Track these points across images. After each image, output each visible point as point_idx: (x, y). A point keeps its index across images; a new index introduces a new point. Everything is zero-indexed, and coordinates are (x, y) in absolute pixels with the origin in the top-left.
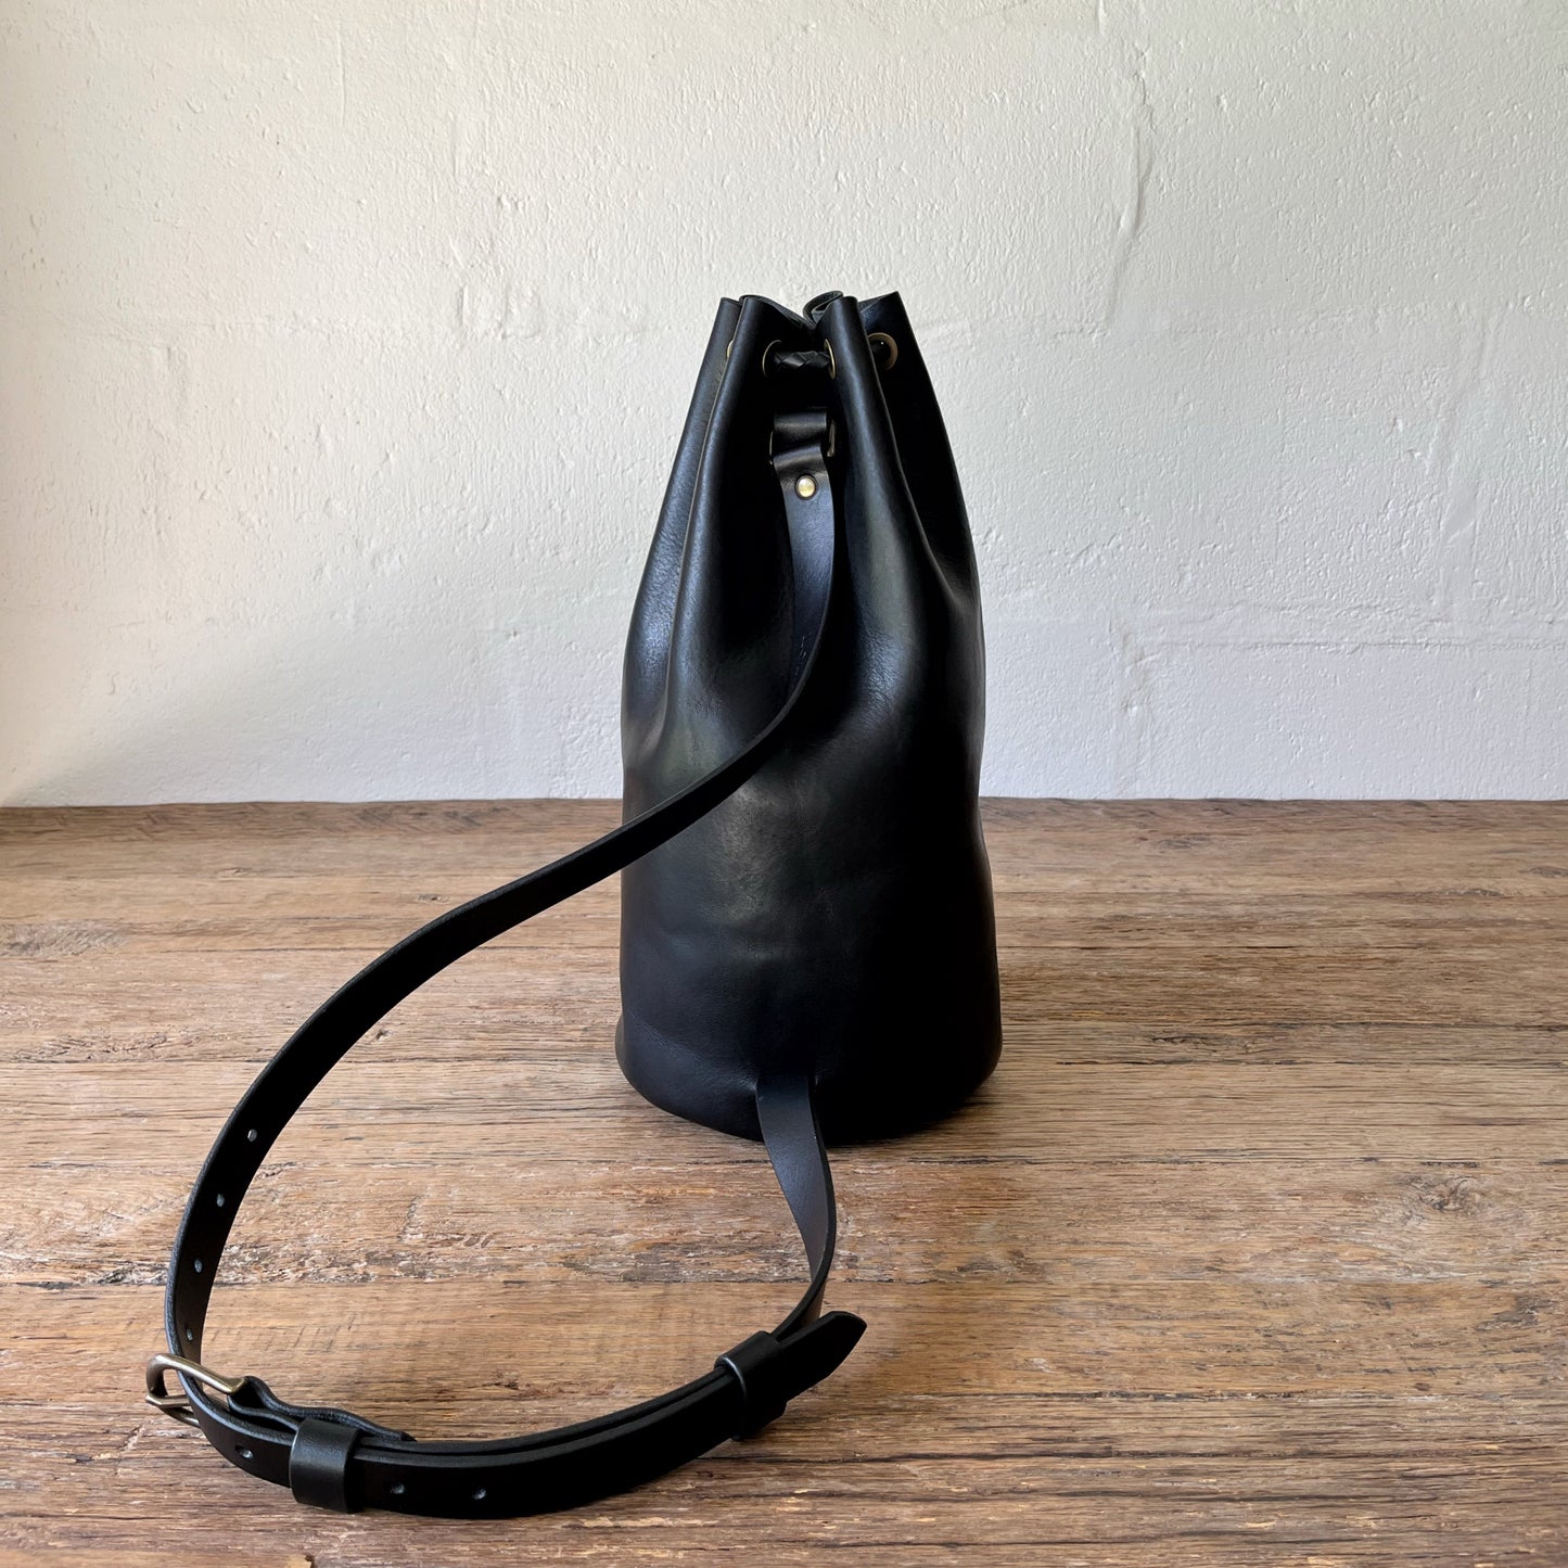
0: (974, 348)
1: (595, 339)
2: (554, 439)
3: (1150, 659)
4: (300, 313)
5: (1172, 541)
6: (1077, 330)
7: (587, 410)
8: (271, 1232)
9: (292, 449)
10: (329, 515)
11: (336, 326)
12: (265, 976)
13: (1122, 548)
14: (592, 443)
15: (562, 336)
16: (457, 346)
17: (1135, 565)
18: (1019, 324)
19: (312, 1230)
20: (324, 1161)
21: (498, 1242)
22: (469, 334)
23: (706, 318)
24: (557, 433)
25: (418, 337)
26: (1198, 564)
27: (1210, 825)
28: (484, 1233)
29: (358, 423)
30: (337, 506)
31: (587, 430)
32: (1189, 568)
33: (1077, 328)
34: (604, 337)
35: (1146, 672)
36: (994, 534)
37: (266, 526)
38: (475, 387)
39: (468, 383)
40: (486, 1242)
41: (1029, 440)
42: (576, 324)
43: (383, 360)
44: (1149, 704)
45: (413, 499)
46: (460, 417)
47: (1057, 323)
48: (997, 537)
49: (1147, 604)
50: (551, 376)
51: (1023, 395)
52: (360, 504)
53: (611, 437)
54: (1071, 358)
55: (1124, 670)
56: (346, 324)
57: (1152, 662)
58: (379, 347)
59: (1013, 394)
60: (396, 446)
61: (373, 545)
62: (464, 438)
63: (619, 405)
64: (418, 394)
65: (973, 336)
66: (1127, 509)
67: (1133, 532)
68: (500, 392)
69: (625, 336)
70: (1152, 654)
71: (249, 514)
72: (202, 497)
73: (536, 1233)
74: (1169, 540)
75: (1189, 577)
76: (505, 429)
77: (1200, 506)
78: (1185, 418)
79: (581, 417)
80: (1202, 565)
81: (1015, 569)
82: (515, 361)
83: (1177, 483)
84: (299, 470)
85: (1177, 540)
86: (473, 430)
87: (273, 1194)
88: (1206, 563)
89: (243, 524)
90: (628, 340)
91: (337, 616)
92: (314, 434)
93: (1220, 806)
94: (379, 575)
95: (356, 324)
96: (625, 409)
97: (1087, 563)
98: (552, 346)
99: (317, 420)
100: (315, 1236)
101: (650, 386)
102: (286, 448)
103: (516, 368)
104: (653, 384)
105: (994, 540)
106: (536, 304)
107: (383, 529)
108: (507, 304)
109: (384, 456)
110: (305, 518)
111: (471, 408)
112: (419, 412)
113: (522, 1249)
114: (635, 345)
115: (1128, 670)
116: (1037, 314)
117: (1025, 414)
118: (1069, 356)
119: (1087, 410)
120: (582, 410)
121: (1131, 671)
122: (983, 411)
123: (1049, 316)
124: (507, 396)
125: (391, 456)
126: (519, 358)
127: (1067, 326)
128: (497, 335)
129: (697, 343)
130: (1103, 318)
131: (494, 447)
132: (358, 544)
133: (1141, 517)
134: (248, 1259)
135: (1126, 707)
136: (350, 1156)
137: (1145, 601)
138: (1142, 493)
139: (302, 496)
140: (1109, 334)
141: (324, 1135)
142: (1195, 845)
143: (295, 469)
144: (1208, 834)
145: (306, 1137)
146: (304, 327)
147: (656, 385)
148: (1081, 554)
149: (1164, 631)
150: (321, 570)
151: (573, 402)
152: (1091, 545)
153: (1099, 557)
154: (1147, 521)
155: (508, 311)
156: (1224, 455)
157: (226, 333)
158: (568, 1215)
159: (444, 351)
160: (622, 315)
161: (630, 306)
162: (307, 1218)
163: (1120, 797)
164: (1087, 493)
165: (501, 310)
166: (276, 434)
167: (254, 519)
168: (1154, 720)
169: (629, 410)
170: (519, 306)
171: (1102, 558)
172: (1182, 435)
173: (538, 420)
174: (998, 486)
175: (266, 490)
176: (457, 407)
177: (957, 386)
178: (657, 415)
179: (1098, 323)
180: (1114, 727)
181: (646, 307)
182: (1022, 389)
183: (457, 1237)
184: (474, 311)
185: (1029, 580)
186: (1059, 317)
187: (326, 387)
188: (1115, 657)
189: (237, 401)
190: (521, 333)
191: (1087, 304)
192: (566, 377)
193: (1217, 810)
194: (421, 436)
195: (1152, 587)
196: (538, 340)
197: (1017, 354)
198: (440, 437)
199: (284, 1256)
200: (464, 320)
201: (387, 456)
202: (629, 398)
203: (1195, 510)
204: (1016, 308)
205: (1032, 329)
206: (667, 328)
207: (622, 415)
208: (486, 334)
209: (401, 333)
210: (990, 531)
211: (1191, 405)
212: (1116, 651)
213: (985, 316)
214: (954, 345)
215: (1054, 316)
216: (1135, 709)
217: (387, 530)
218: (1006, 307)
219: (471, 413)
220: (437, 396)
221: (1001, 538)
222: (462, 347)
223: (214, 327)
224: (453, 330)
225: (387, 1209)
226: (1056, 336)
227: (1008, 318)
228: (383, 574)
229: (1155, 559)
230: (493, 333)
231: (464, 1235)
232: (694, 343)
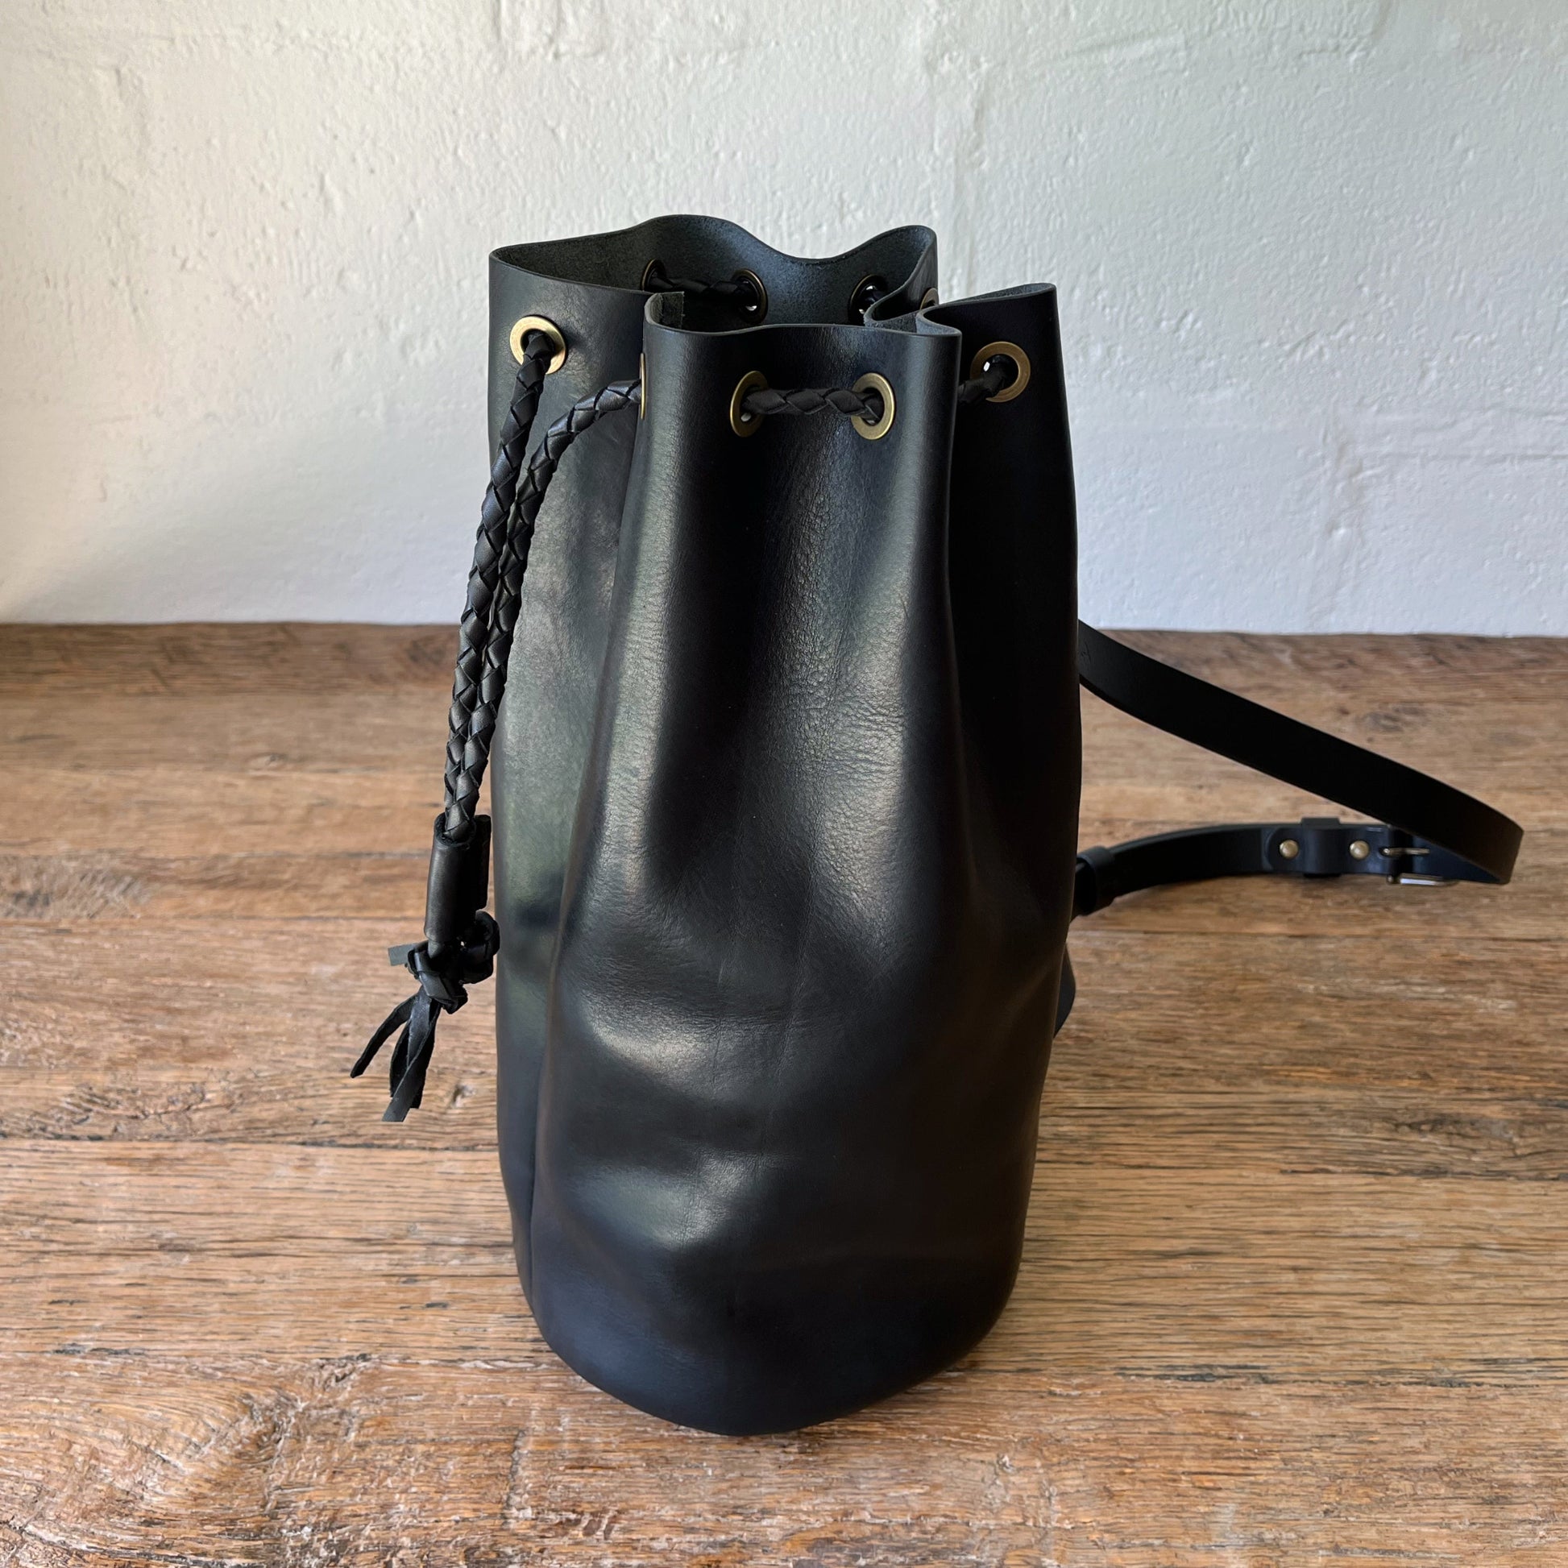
0: (1187, 74)
1: (677, 60)
2: (624, 194)
3: (1369, 473)
4: (285, 22)
5: (1417, 330)
6: (1331, 48)
7: (667, 156)
8: (348, 1500)
9: (291, 205)
10: (344, 288)
11: (334, 41)
12: (314, 969)
13: (1352, 339)
14: (674, 198)
15: (634, 58)
16: (496, 69)
17: (1367, 360)
18: (1253, 39)
19: (397, 1496)
20: (405, 1351)
21: (624, 1530)
22: (510, 53)
23: (827, 30)
24: (628, 186)
25: (443, 57)
26: (1448, 358)
27: (1421, 684)
28: (605, 1511)
29: (372, 171)
30: (354, 278)
31: (667, 182)
32: (1435, 363)
33: (1331, 42)
34: (689, 57)
35: (1362, 489)
36: (1190, 318)
37: (267, 303)
38: (519, 123)
39: (510, 119)
40: (608, 1532)
41: (1248, 199)
42: (652, 39)
43: (399, 88)
44: (1359, 525)
45: (447, 270)
46: (503, 164)
47: (1305, 38)
48: (1195, 322)
49: (1375, 408)
50: (619, 109)
51: (1247, 138)
52: (381, 276)
53: (698, 191)
54: (1318, 87)
55: (1334, 486)
56: (348, 38)
57: (1371, 477)
58: (393, 69)
59: (1234, 136)
60: (423, 202)
61: (402, 326)
62: (508, 192)
63: (708, 147)
64: (447, 133)
65: (1189, 55)
66: (1366, 290)
67: (1370, 317)
68: (553, 131)
69: (717, 55)
70: (1372, 467)
71: (245, 288)
72: (183, 266)
73: (668, 1512)
74: (1414, 328)
75: (1433, 375)
76: (562, 181)
77: (1461, 286)
78: (1461, 171)
79: (659, 166)
80: (1452, 361)
81: (1212, 363)
82: (572, 90)
83: (1435, 256)
84: (302, 233)
85: (1424, 330)
86: (521, 182)
87: (345, 1421)
88: (1458, 357)
89: (238, 300)
90: (722, 60)
91: (364, 414)
92: (317, 184)
93: (1432, 646)
94: (411, 363)
95: (361, 38)
96: (717, 155)
97: (1307, 356)
98: (621, 69)
99: (320, 168)
100: (402, 1507)
101: (749, 123)
102: (283, 204)
103: (573, 99)
104: (754, 120)
105: (1189, 326)
106: (598, 10)
107: (413, 308)
108: (560, 11)
109: (408, 215)
110: (314, 293)
111: (516, 153)
112: (450, 158)
113: (655, 1544)
114: (731, 67)
115: (1339, 487)
116: (1280, 25)
117: (1246, 163)
118: (1315, 84)
119: (1329, 159)
120: (661, 155)
121: (1343, 488)
122: (1192, 159)
123: (1295, 28)
124: (563, 134)
125: (417, 215)
126: (577, 83)
127: (1318, 41)
128: (546, 54)
129: (814, 65)
130: (1369, 30)
131: (548, 203)
132: (383, 326)
133: (1382, 299)
134: (324, 1553)
135: (1332, 527)
136: (436, 1341)
137: (1373, 403)
138: (1389, 269)
139: (309, 267)
140: (1374, 53)
141: (401, 1296)
142: (1407, 724)
143: (297, 232)
144: (1421, 702)
145: (378, 1298)
146: (293, 42)
147: (758, 121)
148: (1299, 344)
149: (1391, 441)
150: (339, 357)
151: (648, 144)
152: (1314, 333)
153: (1321, 348)
154: (1391, 304)
155: (561, 20)
156: (1504, 221)
157: (190, 50)
158: (705, 1476)
159: (478, 76)
160: (714, 25)
161: (724, 13)
162: (389, 1472)
163: (1310, 631)
164: (1317, 269)
165: (551, 19)
166: (268, 185)
167: (252, 294)
168: (1364, 543)
169: (722, 155)
170: (575, 14)
171: (1326, 350)
172: (1453, 192)
173: (603, 169)
174: (1201, 258)
175: (263, 257)
176: (499, 150)
177: (1160, 125)
178: (758, 163)
179: (1361, 38)
180: (1313, 553)
181: (746, 14)
182: (1247, 130)
183: (573, 1516)
184: (515, 20)
185: (1229, 377)
186: (1308, 29)
187: (328, 124)
188: (1325, 472)
189: (215, 142)
190: (579, 51)
191: (1350, 10)
192: (639, 110)
193: (1428, 654)
194: (453, 189)
195: (1384, 386)
196: (602, 59)
197: (1245, 81)
198: (477, 190)
199: (366, 1551)
200: (504, 33)
201: (412, 215)
202: (723, 139)
203: (1455, 291)
204: (1251, 16)
205: (1270, 47)
206: (773, 44)
207: (712, 162)
208: (533, 51)
209: (420, 51)
210: (1186, 314)
211: (1471, 155)
212: (1328, 464)
213: (1207, 28)
214: (1162, 67)
215: (1302, 29)
216: (1342, 531)
217: (418, 309)
218: (1236, 14)
219: (517, 159)
220: (472, 136)
221: (1199, 325)
222: (502, 70)
223: (172, 40)
224: (489, 47)
225: (485, 1456)
226: (1300, 55)
227: (1240, 30)
228: (416, 362)
229: (1393, 351)
230: (541, 50)
231: (582, 1513)
232: (810, 65)
